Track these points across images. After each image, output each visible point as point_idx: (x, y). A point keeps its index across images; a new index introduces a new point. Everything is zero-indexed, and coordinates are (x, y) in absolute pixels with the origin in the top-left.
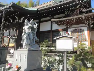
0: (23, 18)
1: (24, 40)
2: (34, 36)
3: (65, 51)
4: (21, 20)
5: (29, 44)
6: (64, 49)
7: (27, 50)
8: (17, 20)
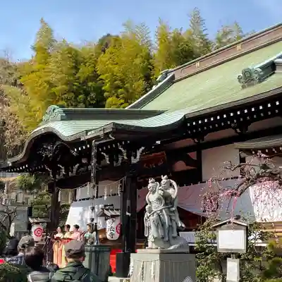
0: (143, 148)
1: (149, 228)
2: (173, 218)
3: (233, 253)
4: (135, 157)
5: (163, 238)
6: (232, 250)
7: (158, 251)
8: (126, 158)
